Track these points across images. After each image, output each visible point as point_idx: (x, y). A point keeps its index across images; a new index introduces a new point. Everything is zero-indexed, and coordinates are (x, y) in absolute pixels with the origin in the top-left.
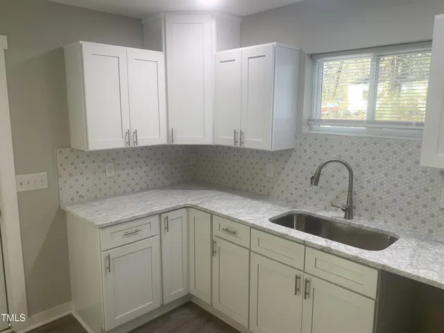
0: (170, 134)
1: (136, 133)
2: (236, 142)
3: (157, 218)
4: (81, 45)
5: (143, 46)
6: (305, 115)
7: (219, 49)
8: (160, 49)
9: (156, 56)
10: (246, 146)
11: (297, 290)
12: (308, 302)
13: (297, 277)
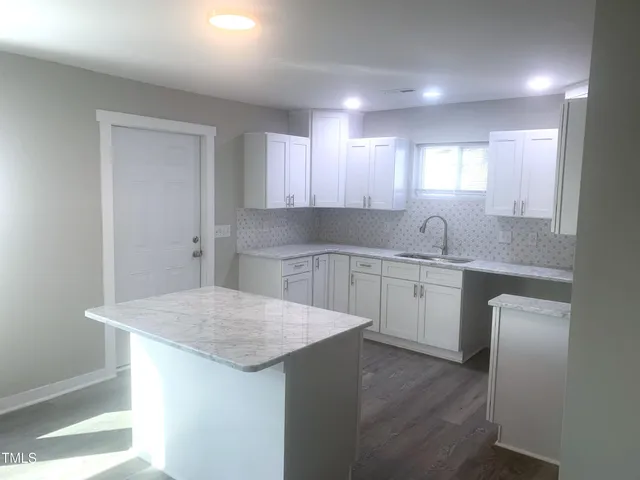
0: (313, 199)
1: (293, 197)
2: (365, 205)
3: (310, 259)
4: (266, 136)
5: (289, 132)
6: (413, 187)
7: (351, 137)
8: (307, 136)
9: (305, 140)
10: (373, 207)
11: (415, 294)
12: (422, 301)
13: (415, 286)
